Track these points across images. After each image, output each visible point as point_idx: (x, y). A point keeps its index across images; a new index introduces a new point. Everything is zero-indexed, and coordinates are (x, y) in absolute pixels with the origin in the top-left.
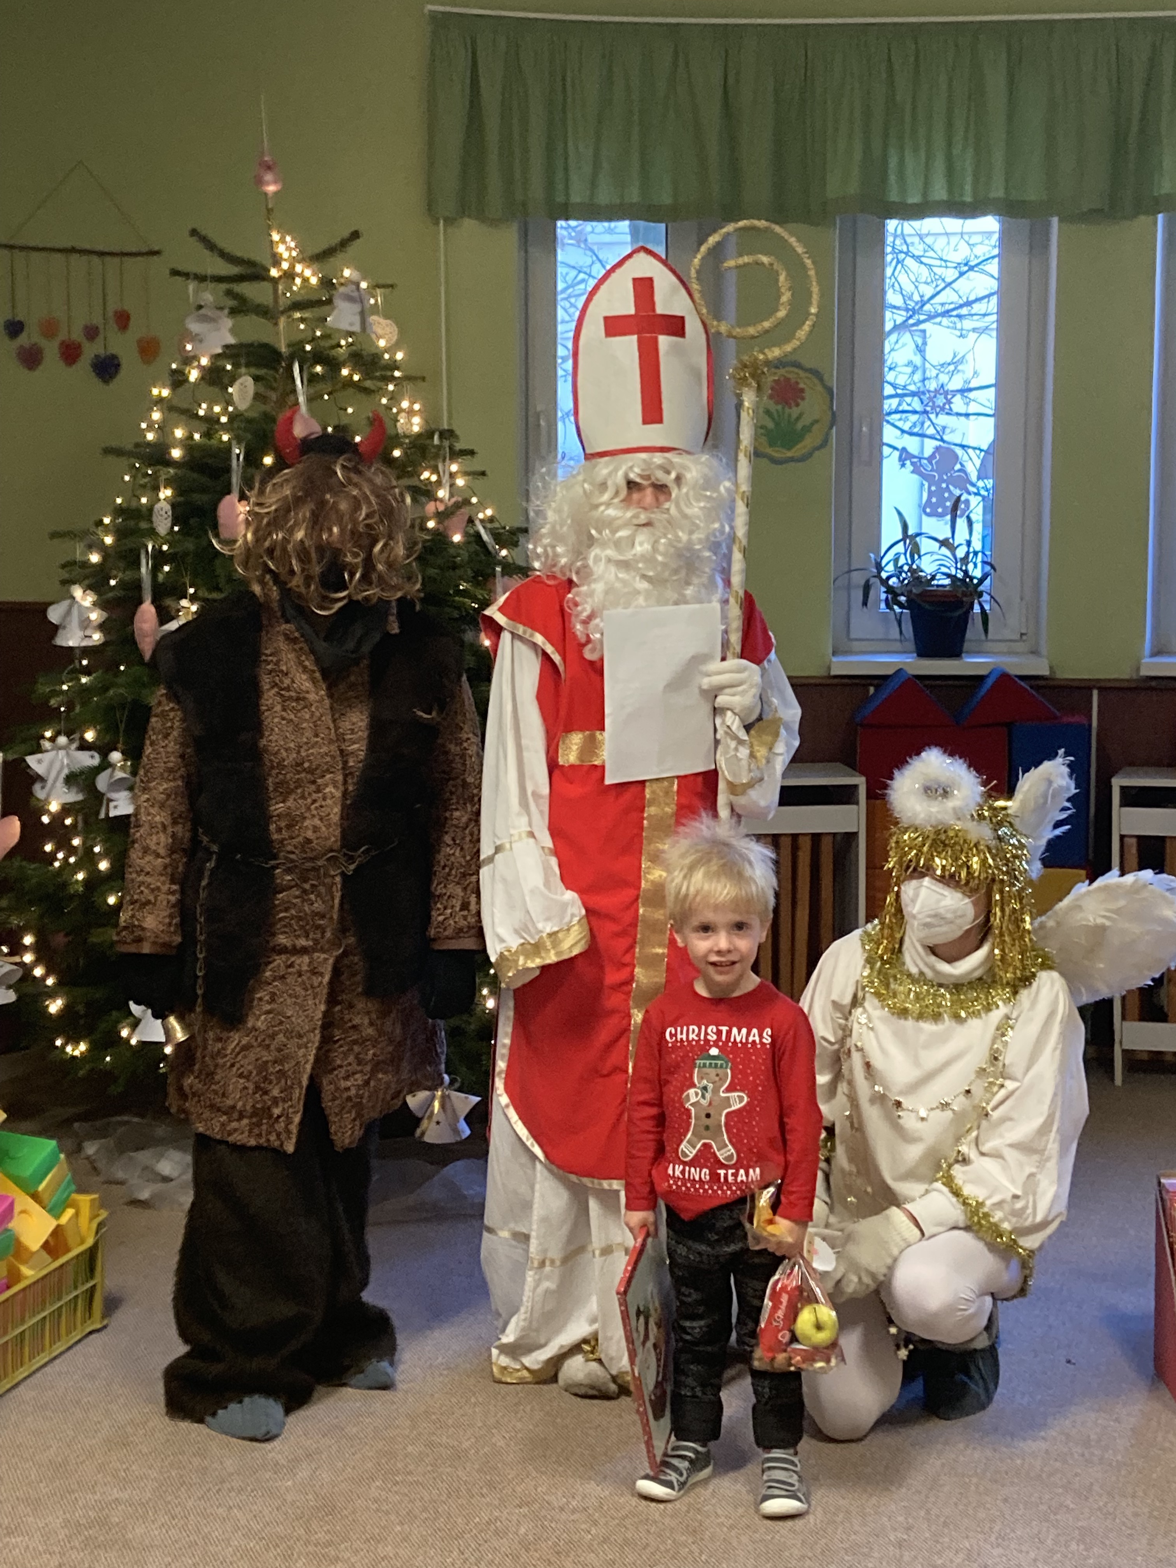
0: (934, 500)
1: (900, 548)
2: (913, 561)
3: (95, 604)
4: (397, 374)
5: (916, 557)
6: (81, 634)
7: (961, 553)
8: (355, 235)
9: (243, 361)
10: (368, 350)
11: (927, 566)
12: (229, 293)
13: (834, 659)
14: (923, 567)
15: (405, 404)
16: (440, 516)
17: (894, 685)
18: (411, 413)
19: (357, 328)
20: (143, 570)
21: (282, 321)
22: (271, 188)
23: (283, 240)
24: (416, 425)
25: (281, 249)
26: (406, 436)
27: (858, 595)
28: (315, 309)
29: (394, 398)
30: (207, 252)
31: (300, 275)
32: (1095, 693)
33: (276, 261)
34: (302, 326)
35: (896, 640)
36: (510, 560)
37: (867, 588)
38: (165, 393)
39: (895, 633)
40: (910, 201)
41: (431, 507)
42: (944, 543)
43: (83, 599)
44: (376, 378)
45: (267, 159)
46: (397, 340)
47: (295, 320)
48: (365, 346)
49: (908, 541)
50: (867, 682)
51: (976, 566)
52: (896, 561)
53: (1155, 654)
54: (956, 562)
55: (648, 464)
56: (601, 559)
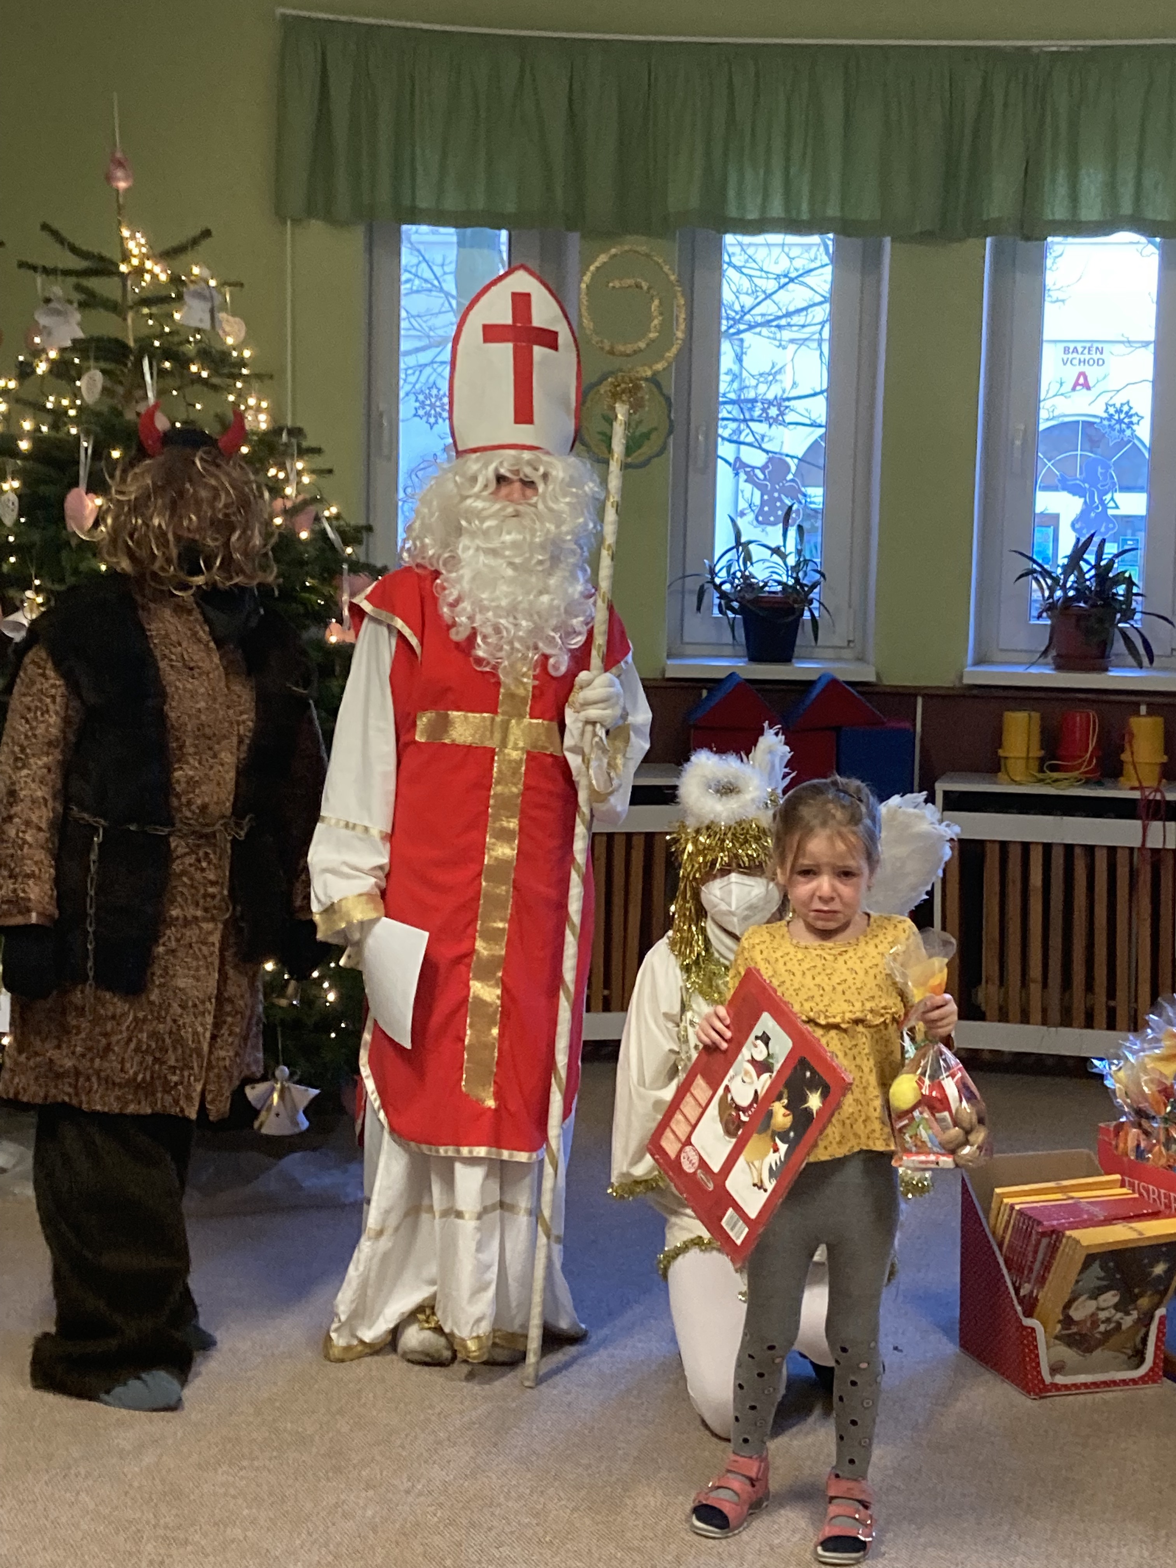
0: (766, 509)
1: (733, 554)
2: (745, 568)
4: (245, 371)
5: (748, 563)
7: (792, 561)
8: (207, 233)
9: (92, 355)
10: (215, 346)
11: (759, 573)
12: (78, 288)
13: (669, 662)
14: (755, 574)
15: (252, 401)
16: (287, 513)
17: (728, 687)
18: (258, 409)
19: (206, 325)
21: (130, 316)
22: (122, 185)
23: (133, 237)
24: (263, 423)
25: (131, 245)
26: (254, 433)
27: (693, 600)
28: (164, 306)
29: (242, 396)
30: (58, 246)
31: (150, 272)
32: (920, 700)
33: (126, 257)
34: (151, 322)
35: (728, 645)
36: (354, 557)
37: (701, 593)
38: (12, 385)
39: (728, 638)
40: (749, 217)
41: (278, 504)
42: (776, 551)
44: (224, 376)
45: (119, 155)
46: (245, 338)
47: (144, 315)
48: (213, 343)
49: (740, 548)
50: (700, 685)
51: (806, 574)
52: (729, 567)
53: (976, 664)
54: (787, 569)
55: (518, 460)
56: (469, 548)
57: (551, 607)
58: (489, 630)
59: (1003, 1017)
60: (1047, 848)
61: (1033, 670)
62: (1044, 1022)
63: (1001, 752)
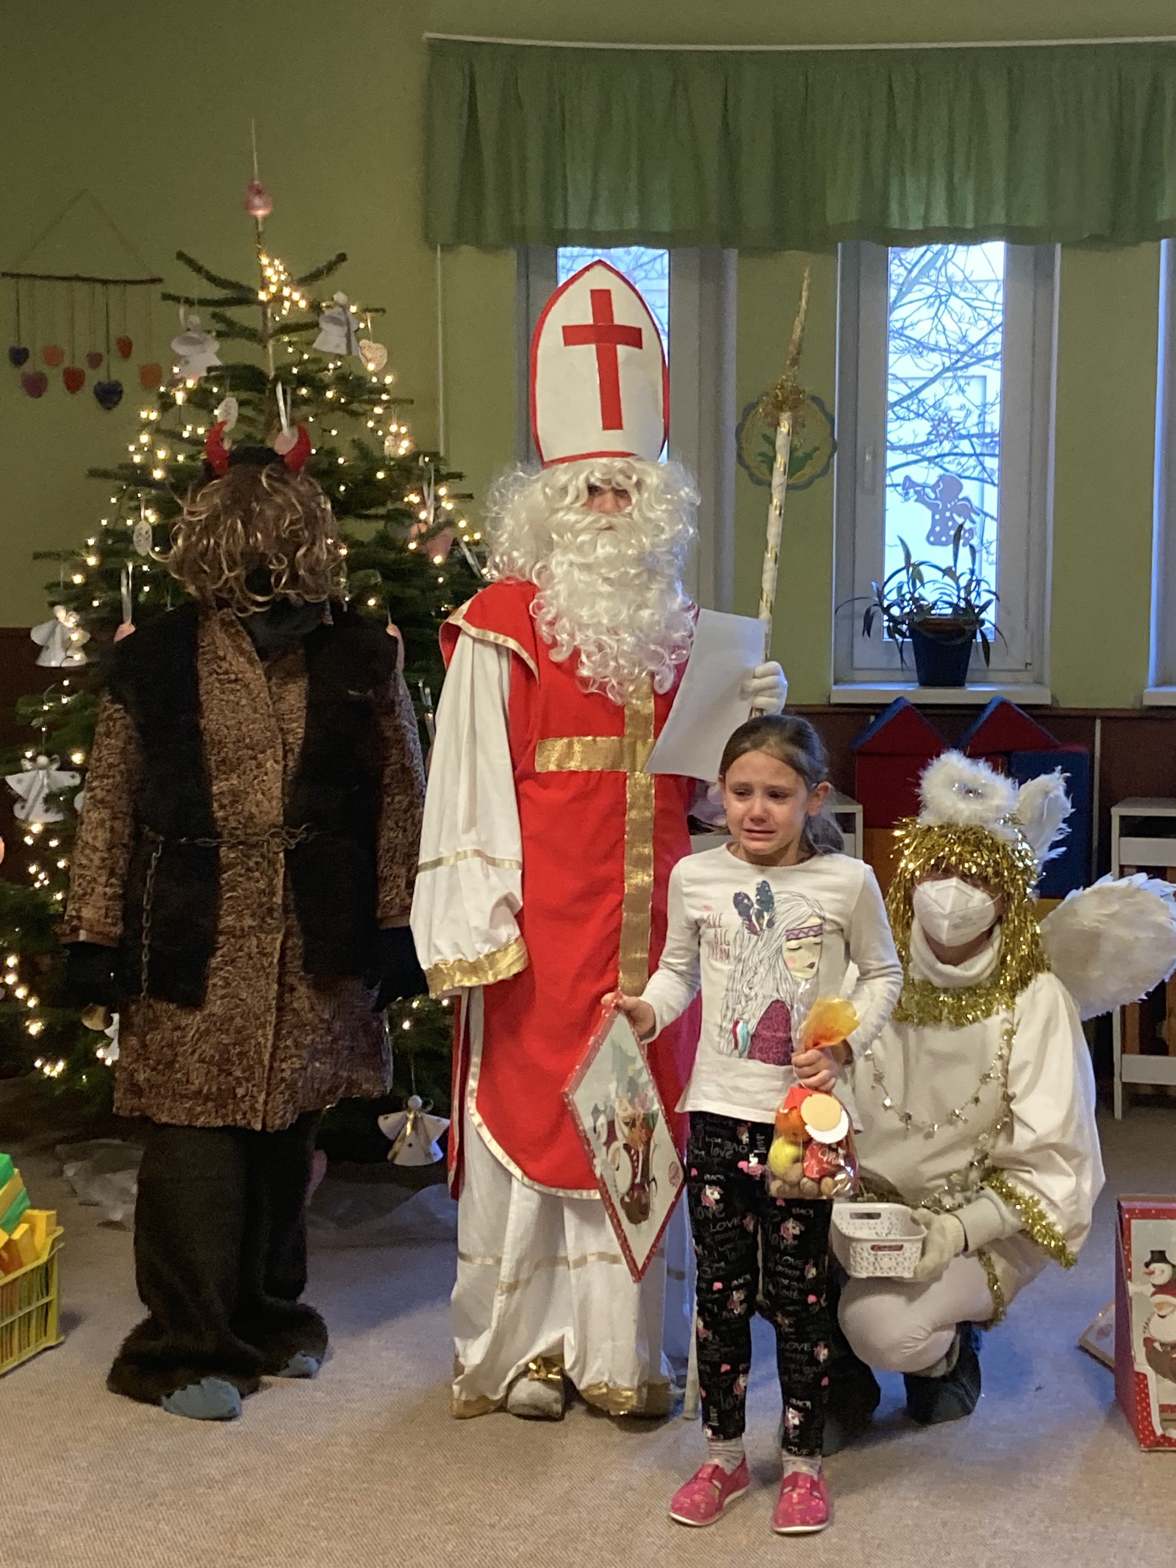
0: (938, 529)
1: (903, 576)
2: (915, 589)
3: (78, 625)
4: (385, 397)
5: (918, 584)
6: (63, 655)
7: (963, 582)
8: (342, 258)
9: (228, 382)
10: (355, 372)
11: (929, 594)
12: (214, 316)
13: (834, 688)
14: (924, 595)
15: (393, 428)
16: (422, 538)
17: (893, 713)
18: (398, 436)
19: (343, 351)
20: (124, 590)
21: (271, 343)
22: (260, 213)
24: (404, 448)
25: (269, 272)
26: (392, 459)
27: (860, 624)
28: (303, 333)
29: (381, 422)
30: (194, 275)
31: (289, 299)
32: (1098, 723)
33: (265, 284)
34: (290, 350)
35: (897, 669)
37: (869, 616)
38: (154, 416)
39: (896, 662)
40: (912, 227)
41: (414, 530)
42: (948, 572)
43: (67, 620)
44: (361, 402)
45: (256, 182)
46: (387, 363)
47: (283, 343)
48: (353, 369)
49: (911, 569)
50: (868, 710)
51: (979, 594)
52: (900, 588)
53: (1158, 685)
54: (959, 590)
55: (609, 469)
56: (563, 563)
58: (592, 648)
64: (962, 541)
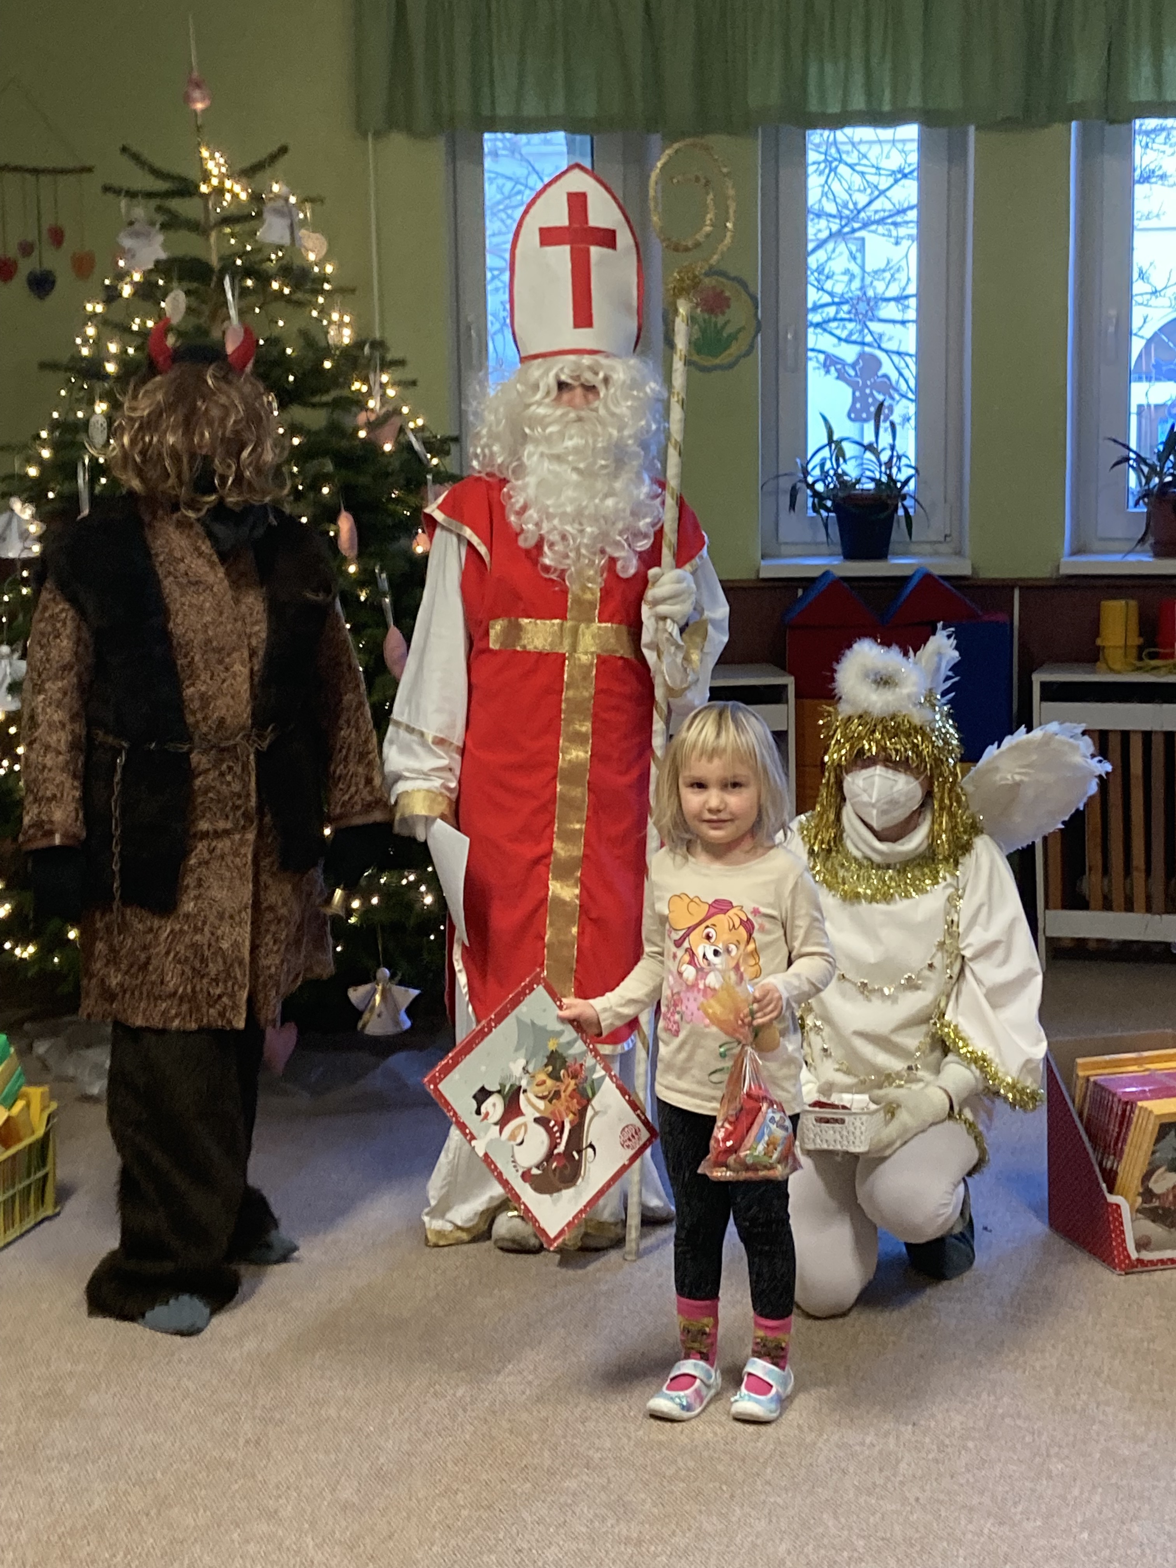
0: (858, 405)
1: (826, 453)
2: (838, 465)
3: (34, 517)
4: (327, 287)
5: (841, 460)
6: (21, 547)
7: (885, 457)
8: (283, 150)
9: (175, 275)
10: (297, 262)
11: (851, 470)
12: (159, 209)
13: (763, 563)
14: (847, 471)
15: (335, 316)
16: (371, 426)
17: (820, 587)
18: (341, 325)
19: (287, 242)
20: (80, 481)
21: (213, 235)
22: (199, 106)
23: (212, 158)
24: (347, 337)
25: (210, 165)
26: (337, 348)
27: (785, 500)
28: (247, 224)
29: (324, 311)
30: (137, 169)
31: (230, 191)
32: (1016, 592)
33: (206, 177)
34: (233, 241)
35: (823, 543)
36: (441, 468)
37: (794, 493)
38: (99, 308)
39: (822, 537)
40: (830, 111)
41: (362, 418)
42: (870, 448)
43: (23, 510)
44: (306, 292)
45: (195, 75)
46: (327, 254)
47: (225, 234)
48: (295, 260)
49: (833, 446)
50: (795, 584)
51: (899, 469)
52: (822, 465)
53: (1074, 553)
54: (880, 466)
55: (578, 365)
56: (533, 455)
57: (617, 511)
58: (556, 538)
59: (1107, 905)
60: (1147, 736)
61: (1131, 558)
62: (1149, 909)
63: (1099, 642)
64: (882, 417)
